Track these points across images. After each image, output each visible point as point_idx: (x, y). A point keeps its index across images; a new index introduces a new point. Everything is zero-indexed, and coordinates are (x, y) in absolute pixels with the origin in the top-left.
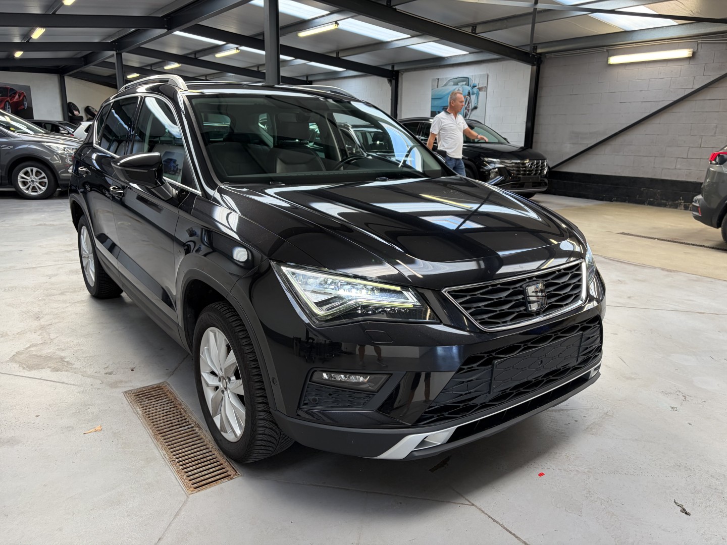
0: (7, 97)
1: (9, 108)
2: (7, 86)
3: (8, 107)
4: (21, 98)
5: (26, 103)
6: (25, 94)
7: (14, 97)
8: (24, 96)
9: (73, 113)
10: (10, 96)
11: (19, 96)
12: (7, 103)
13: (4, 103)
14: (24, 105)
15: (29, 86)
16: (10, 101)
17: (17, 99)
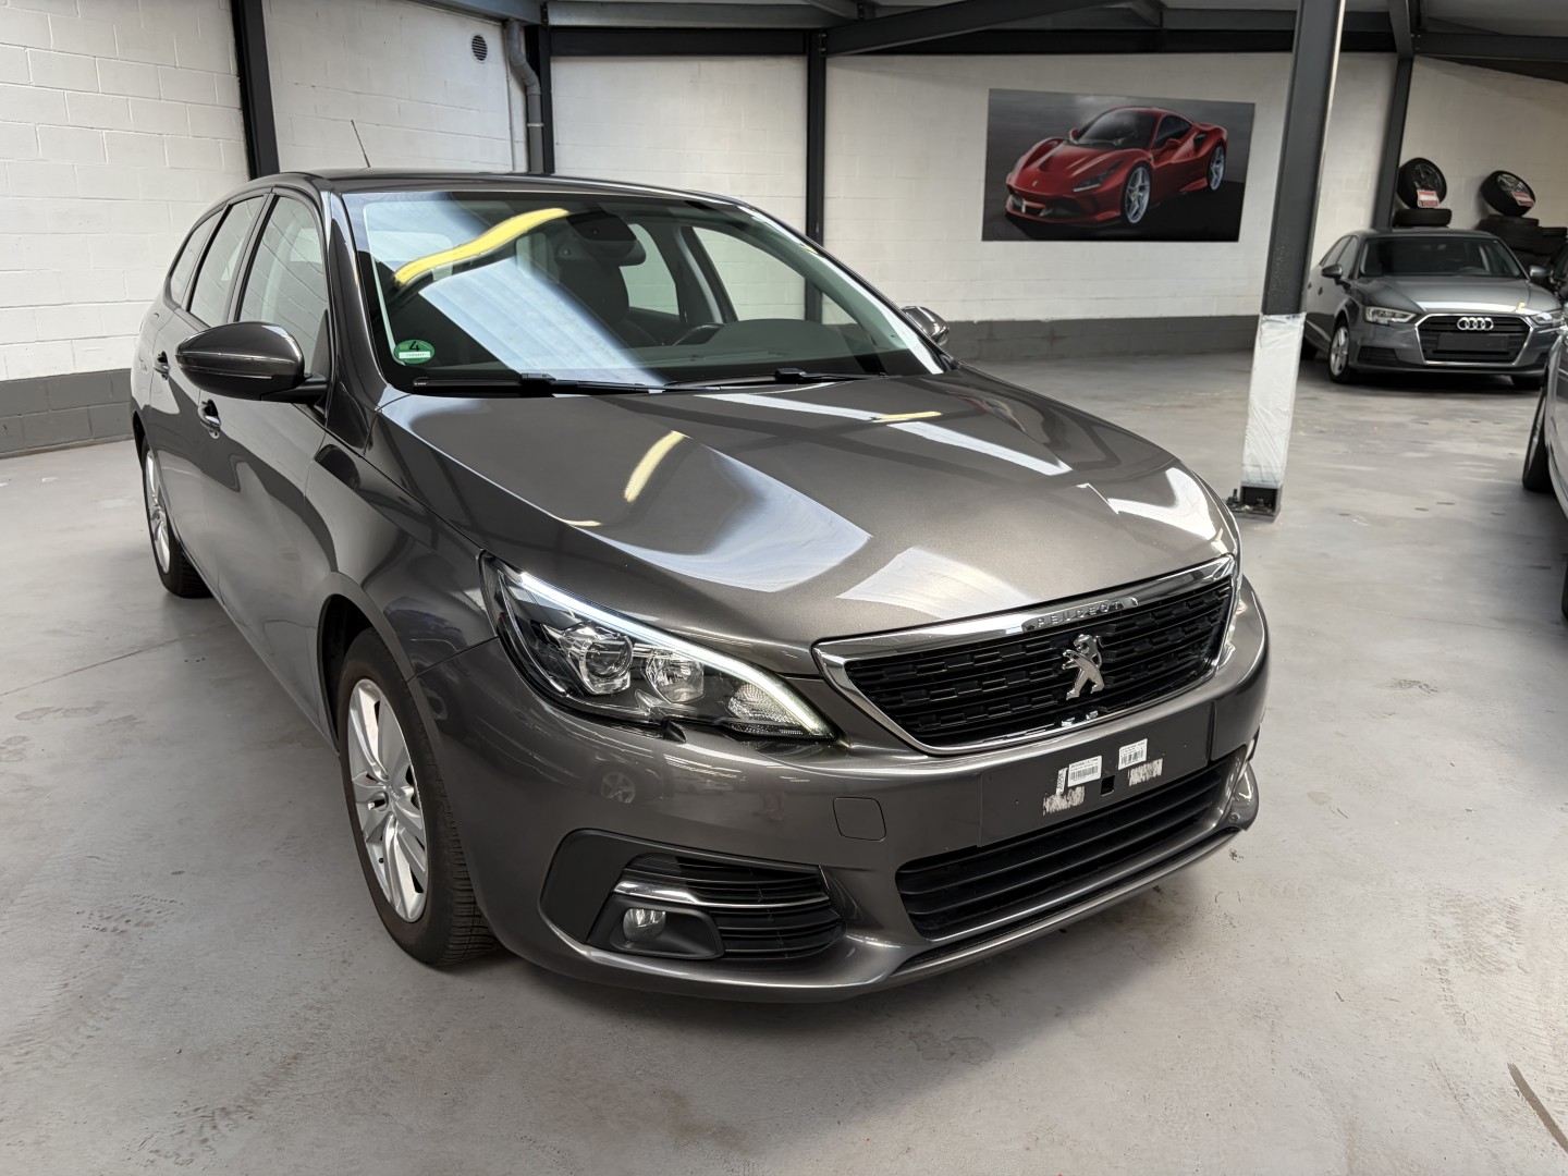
0: (1146, 148)
1: (1142, 189)
2: (1155, 109)
3: (1139, 183)
4: (1204, 151)
5: (1219, 171)
6: (1225, 137)
7: (1176, 147)
8: (1222, 143)
9: (1412, 200)
10: (1161, 143)
11: (1198, 144)
12: (1140, 170)
13: (1125, 172)
14: (1209, 176)
15: (1253, 105)
16: (1154, 166)
17: (1187, 155)
